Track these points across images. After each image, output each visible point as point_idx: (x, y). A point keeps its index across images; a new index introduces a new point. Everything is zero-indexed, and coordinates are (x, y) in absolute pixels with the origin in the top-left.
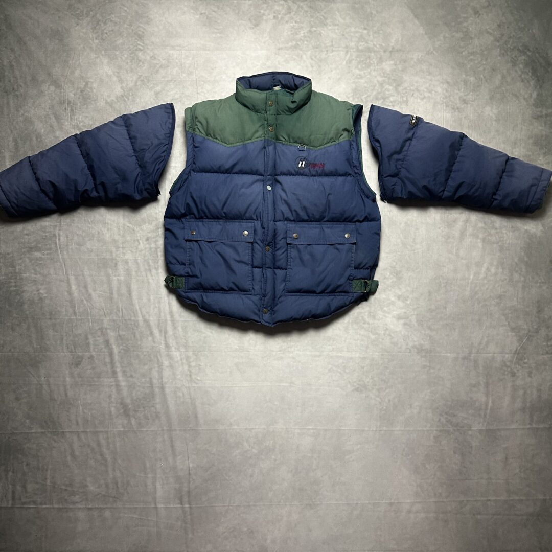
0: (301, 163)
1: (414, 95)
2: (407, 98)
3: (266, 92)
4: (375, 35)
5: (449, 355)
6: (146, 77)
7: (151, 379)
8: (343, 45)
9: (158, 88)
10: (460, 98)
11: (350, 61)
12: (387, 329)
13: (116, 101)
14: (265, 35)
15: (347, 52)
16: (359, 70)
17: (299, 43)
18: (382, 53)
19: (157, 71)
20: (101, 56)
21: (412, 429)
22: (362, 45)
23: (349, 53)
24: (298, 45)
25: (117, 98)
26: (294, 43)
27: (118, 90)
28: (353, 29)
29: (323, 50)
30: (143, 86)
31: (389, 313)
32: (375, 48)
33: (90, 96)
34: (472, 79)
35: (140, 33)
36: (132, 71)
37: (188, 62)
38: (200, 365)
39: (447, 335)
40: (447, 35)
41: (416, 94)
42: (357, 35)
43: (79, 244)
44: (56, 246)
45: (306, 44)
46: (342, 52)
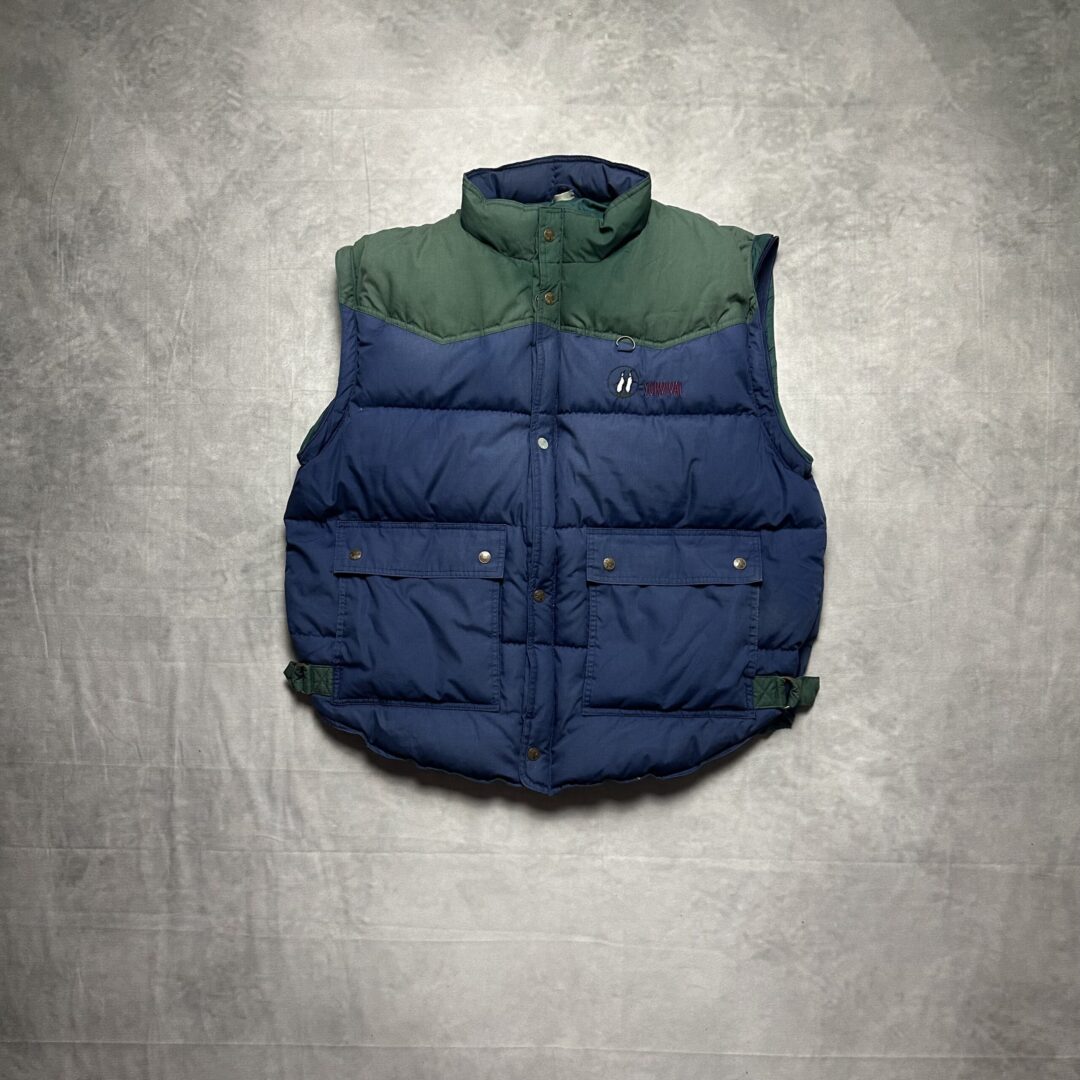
0: (622, 381)
1: (907, 212)
2: (887, 219)
3: (536, 206)
4: (807, 66)
5: (998, 867)
6: (246, 173)
7: (249, 917)
8: (728, 90)
9: (273, 201)
10: (1020, 217)
11: (745, 129)
12: (842, 801)
13: (174, 233)
14: (535, 69)
15: (737, 108)
16: (769, 150)
17: (619, 87)
18: (824, 109)
19: (274, 160)
20: (140, 125)
21: (904, 1056)
22: (774, 90)
23: (742, 110)
24: (616, 90)
25: (177, 224)
26: (607, 86)
27: (180, 208)
28: (751, 52)
29: (679, 102)
30: (240, 196)
31: (846, 759)
32: (807, 96)
33: (113, 221)
34: (1052, 170)
35: (233, 68)
36: (212, 161)
37: (349, 136)
38: (370, 887)
39: (995, 817)
40: (986, 63)
41: (912, 209)
42: (762, 65)
43: (81, 581)
44: (28, 588)
45: (635, 89)
46: (725, 108)
